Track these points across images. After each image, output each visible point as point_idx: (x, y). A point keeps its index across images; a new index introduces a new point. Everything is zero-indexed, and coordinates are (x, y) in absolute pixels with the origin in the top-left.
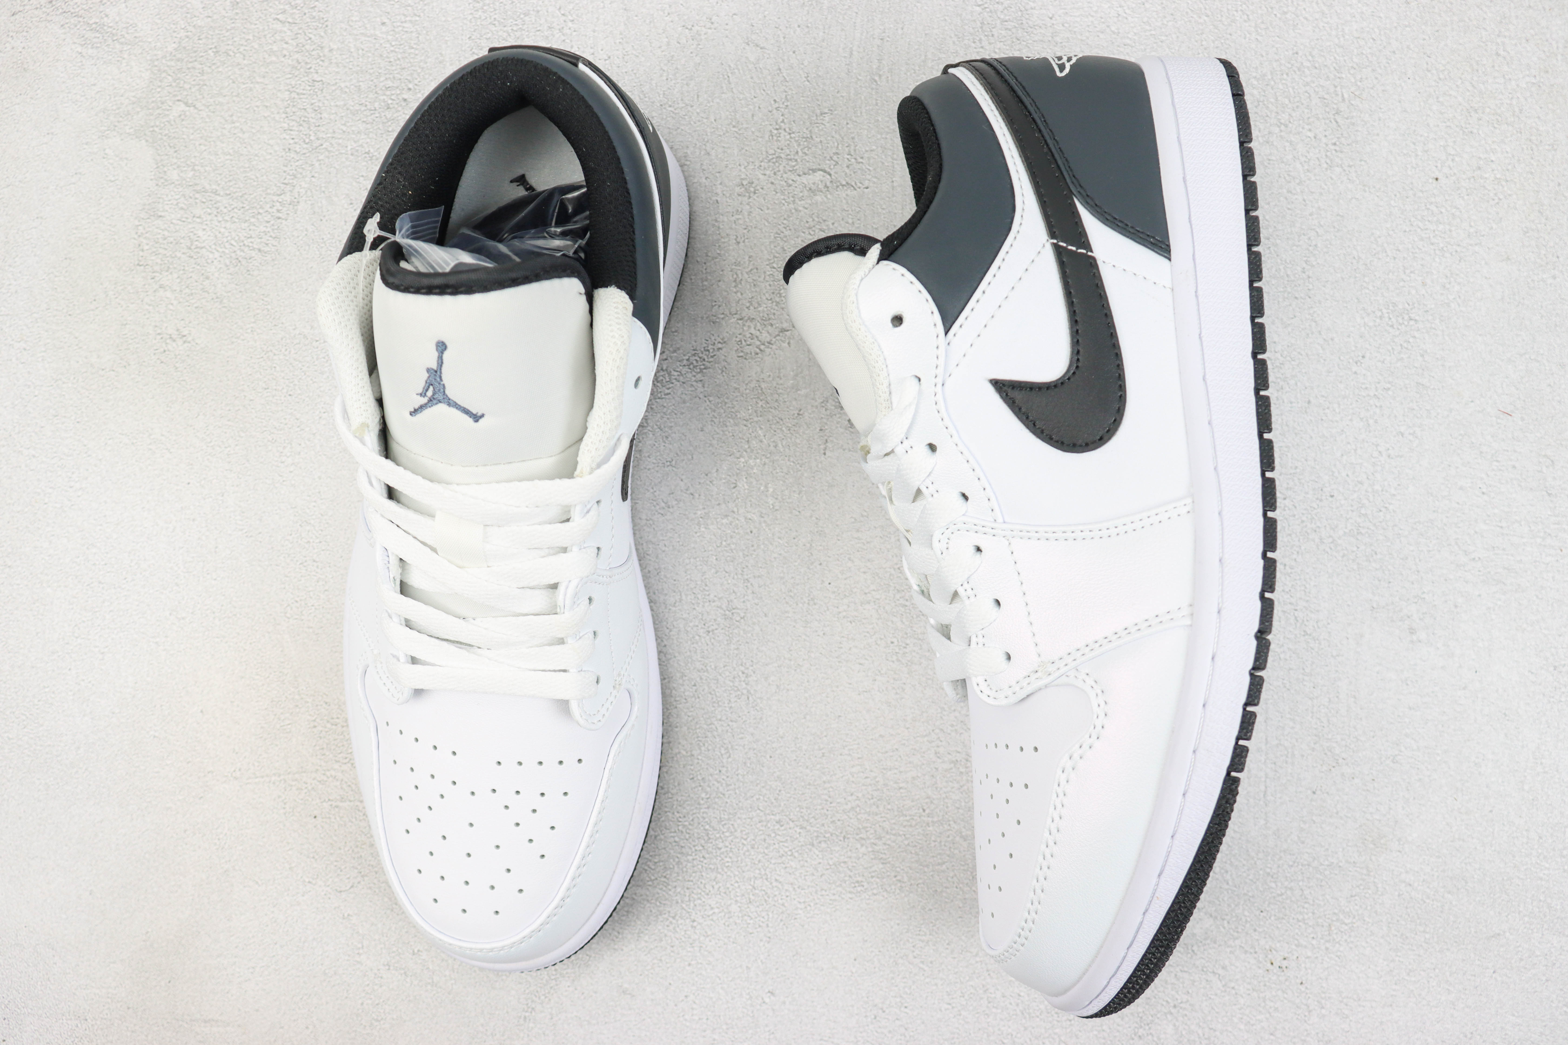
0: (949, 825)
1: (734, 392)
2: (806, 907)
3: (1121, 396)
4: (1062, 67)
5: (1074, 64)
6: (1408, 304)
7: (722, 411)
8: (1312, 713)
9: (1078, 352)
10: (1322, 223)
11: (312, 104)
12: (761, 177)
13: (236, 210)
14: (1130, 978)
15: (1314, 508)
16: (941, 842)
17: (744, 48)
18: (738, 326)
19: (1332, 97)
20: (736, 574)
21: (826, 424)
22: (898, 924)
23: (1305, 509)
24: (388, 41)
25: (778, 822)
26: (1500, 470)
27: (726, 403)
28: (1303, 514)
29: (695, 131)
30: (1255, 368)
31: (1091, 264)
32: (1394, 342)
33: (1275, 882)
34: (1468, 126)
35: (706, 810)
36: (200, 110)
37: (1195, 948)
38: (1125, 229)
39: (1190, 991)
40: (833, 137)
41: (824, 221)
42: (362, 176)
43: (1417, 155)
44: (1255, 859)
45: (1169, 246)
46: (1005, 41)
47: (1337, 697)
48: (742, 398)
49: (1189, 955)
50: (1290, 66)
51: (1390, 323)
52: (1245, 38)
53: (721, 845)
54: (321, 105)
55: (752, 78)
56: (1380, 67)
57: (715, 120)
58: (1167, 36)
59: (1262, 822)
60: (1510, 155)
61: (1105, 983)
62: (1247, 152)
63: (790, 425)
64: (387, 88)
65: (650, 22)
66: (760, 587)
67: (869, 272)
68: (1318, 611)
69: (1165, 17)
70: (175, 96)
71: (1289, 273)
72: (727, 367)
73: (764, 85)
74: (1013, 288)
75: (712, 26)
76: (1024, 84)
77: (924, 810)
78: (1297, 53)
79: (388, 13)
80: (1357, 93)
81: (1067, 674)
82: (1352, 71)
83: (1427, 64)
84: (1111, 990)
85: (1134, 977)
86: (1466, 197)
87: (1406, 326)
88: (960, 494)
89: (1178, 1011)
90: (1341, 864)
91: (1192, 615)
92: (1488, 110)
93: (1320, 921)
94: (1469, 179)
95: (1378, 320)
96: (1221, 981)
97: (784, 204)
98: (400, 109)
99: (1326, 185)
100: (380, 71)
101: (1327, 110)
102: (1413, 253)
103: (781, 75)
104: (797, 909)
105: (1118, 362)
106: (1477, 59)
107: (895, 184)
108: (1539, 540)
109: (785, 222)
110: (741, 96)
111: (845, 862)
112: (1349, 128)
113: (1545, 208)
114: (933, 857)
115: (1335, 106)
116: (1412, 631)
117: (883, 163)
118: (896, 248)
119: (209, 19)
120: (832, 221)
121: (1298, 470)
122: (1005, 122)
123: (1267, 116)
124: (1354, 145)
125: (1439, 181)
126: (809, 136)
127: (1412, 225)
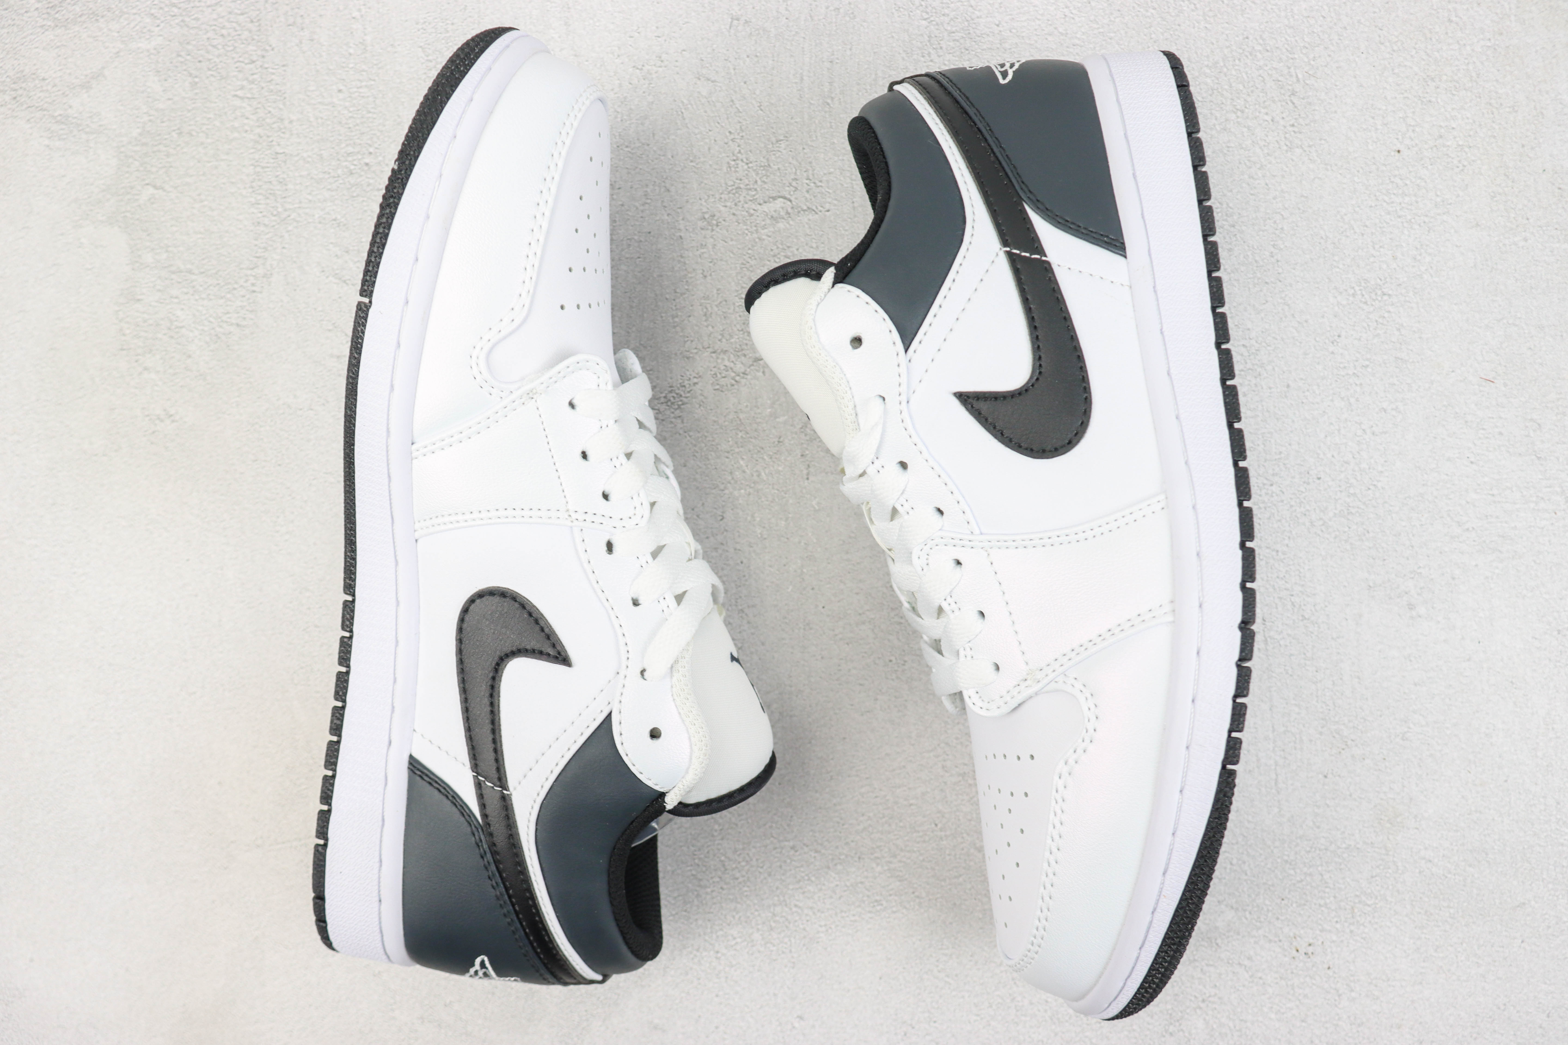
0: (963, 838)
1: (713, 425)
2: (827, 931)
3: (1086, 398)
4: (1005, 74)
5: (1017, 70)
6: (1381, 279)
7: (703, 445)
8: (1317, 697)
9: (1040, 358)
10: (1286, 206)
11: (277, 176)
12: (723, 209)
13: (211, 288)
14: (1145, 978)
15: (1302, 492)
16: (955, 855)
17: (696, 84)
18: (712, 359)
19: (1287, 79)
20: (730, 605)
21: (807, 449)
22: (920, 940)
23: (1294, 494)
24: (346, 108)
25: (793, 848)
26: (1487, 438)
27: (706, 437)
28: (1291, 499)
29: (653, 169)
30: (1220, 358)
31: (1046, 269)
32: (1368, 318)
33: (1294, 869)
34: (1426, 95)
35: (720, 842)
36: (169, 192)
37: (1219, 941)
38: (1077, 230)
39: (1218, 984)
40: (790, 163)
41: (789, 247)
42: (332, 243)
43: (1377, 129)
44: (1272, 848)
45: (1123, 243)
46: (954, 52)
47: (1341, 679)
48: (722, 431)
49: (1214, 949)
50: (1241, 51)
51: (1363, 300)
52: (1194, 28)
53: (738, 875)
54: (285, 176)
55: (706, 112)
56: (1332, 44)
57: (672, 157)
58: (1115, 33)
59: (1276, 810)
60: (1471, 121)
61: (1121, 984)
62: (1195, 143)
63: (771, 453)
64: (349, 154)
65: (601, 66)
66: (755, 616)
67: (825, 296)
68: (1314, 595)
69: (1112, 14)
70: (144, 180)
71: (1257, 258)
72: (704, 400)
73: (718, 118)
74: (969, 299)
75: (662, 64)
76: (968, 95)
77: (936, 825)
78: (1247, 38)
79: (343, 80)
80: (1310, 72)
81: (1056, 680)
82: (1304, 51)
83: (1380, 36)
84: (1128, 991)
85: (1149, 977)
86: (1430, 167)
87: (1380, 301)
88: (935, 509)
89: (1207, 1006)
90: (1358, 846)
91: (1174, 611)
92: (1444, 78)
93: (1342, 904)
94: (1432, 148)
95: (1351, 298)
96: (1247, 972)
97: (747, 234)
98: (363, 173)
99: (1287, 167)
100: (341, 138)
101: (1283, 91)
102: (1380, 227)
103: (734, 106)
104: (818, 932)
105: (1080, 364)
106: (1430, 27)
107: (856, 205)
108: (1532, 505)
109: (750, 252)
110: (697, 131)
111: (862, 883)
112: (1306, 108)
113: (1511, 170)
114: (949, 870)
115: (1290, 88)
116: (1411, 607)
117: (842, 185)
118: (850, 271)
119: (170, 102)
120: (797, 247)
121: (1283, 455)
122: (950, 134)
123: (1223, 103)
124: (1312, 124)
125: (1401, 153)
126: (766, 164)
127: (1377, 200)
